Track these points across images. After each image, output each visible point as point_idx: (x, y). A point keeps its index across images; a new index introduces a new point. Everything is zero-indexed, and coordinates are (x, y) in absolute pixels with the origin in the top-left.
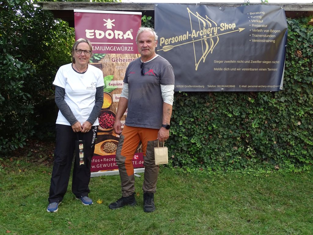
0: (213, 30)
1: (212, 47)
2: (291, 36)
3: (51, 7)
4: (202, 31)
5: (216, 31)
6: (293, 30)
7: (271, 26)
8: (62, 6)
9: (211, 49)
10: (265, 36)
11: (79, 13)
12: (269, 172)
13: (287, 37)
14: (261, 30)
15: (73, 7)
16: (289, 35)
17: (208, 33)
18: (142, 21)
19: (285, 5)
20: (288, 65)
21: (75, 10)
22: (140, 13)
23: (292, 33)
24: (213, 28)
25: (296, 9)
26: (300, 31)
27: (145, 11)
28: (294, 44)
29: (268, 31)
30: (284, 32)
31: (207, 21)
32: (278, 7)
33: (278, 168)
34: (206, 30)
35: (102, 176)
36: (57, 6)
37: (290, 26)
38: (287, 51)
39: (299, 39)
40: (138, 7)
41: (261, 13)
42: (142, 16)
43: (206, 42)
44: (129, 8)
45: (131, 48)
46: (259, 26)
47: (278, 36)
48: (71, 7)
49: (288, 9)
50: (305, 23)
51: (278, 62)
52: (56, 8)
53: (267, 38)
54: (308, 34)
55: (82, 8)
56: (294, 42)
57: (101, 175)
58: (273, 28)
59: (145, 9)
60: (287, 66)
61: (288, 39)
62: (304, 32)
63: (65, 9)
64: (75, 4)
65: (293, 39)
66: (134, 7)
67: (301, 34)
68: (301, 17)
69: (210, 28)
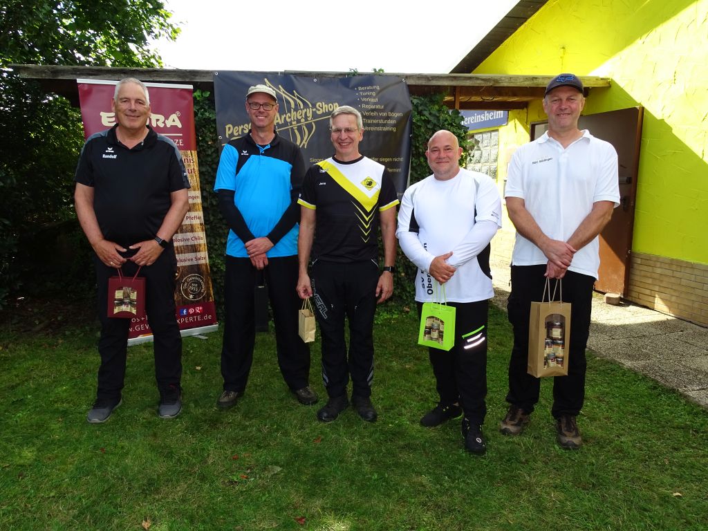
0: (306, 113)
1: (305, 138)
2: (418, 121)
3: (34, 73)
4: (289, 114)
5: (310, 114)
6: (420, 113)
7: (390, 107)
8: (56, 72)
9: (304, 142)
10: (381, 121)
11: (86, 85)
12: (396, 316)
13: (412, 123)
14: (375, 114)
15: (75, 74)
16: (414, 121)
17: (299, 118)
18: (195, 98)
19: (407, 77)
20: (416, 163)
21: (79, 81)
22: (191, 87)
23: (418, 117)
24: (305, 110)
25: (423, 82)
26: (430, 114)
27: (197, 82)
28: (423, 133)
29: (385, 114)
30: (407, 116)
31: (296, 99)
32: (399, 79)
33: (409, 310)
34: (295, 113)
35: (145, 343)
36: (45, 73)
37: (416, 106)
38: (414, 143)
39: (429, 126)
40: (187, 77)
41: (374, 87)
42: (194, 90)
43: (296, 131)
44: (173, 78)
45: (178, 143)
46: (374, 107)
47: (400, 122)
48: (72, 74)
49: (412, 82)
50: (438, 103)
51: (402, 159)
52: (44, 75)
53: (384, 125)
54: (441, 118)
55: (91, 77)
56: (423, 130)
57: (143, 342)
58: (392, 111)
59: (198, 80)
60: (414, 165)
61: (414, 126)
62: (435, 116)
63: (60, 78)
64: (79, 70)
65: (420, 126)
66: (180, 77)
67: (431, 119)
68: (432, 93)
69: (302, 110)
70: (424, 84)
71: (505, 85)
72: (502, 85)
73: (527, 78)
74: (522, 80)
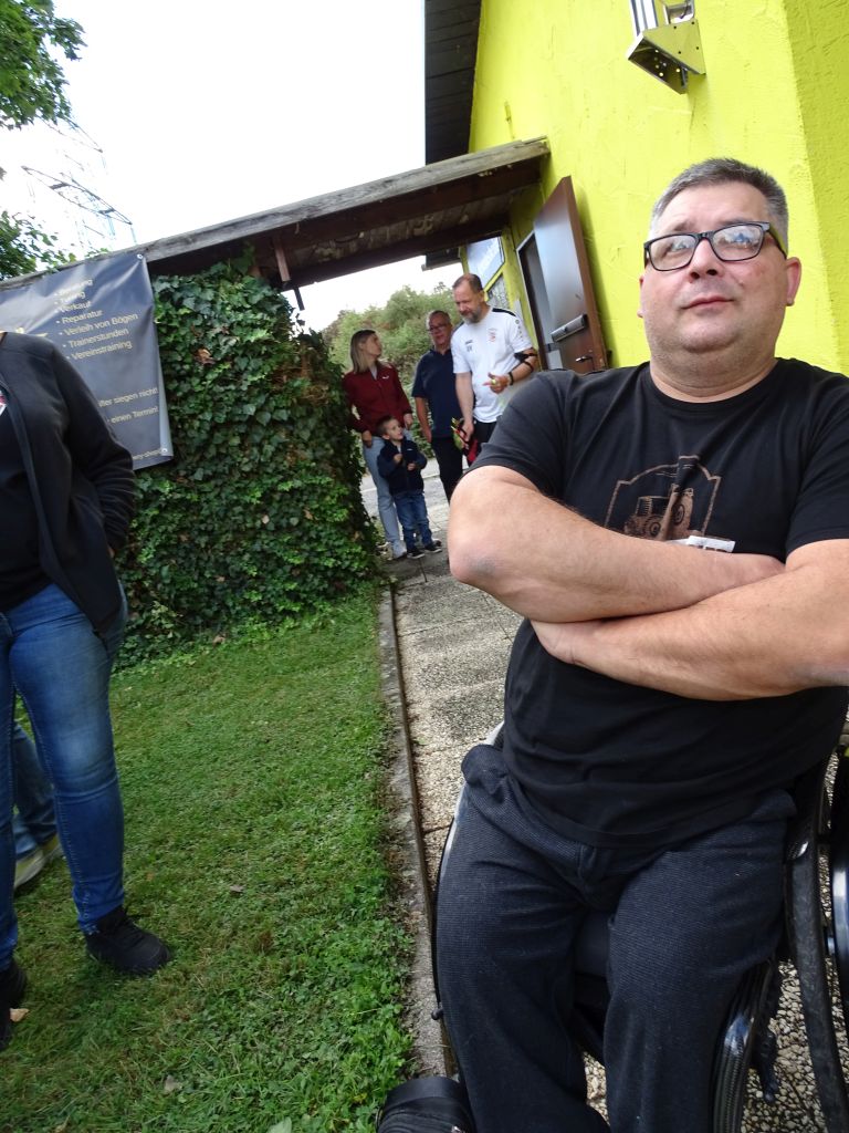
10: (102, 337)
14: (88, 327)
19: (148, 248)
25: (179, 250)
29: (106, 324)
39: (195, 323)
41: (83, 284)
46: (83, 317)
47: (136, 329)
49: (157, 255)
53: (105, 343)
58: (118, 314)
70: (180, 252)
71: (332, 209)
72: (325, 212)
73: (372, 187)
74: (362, 193)
